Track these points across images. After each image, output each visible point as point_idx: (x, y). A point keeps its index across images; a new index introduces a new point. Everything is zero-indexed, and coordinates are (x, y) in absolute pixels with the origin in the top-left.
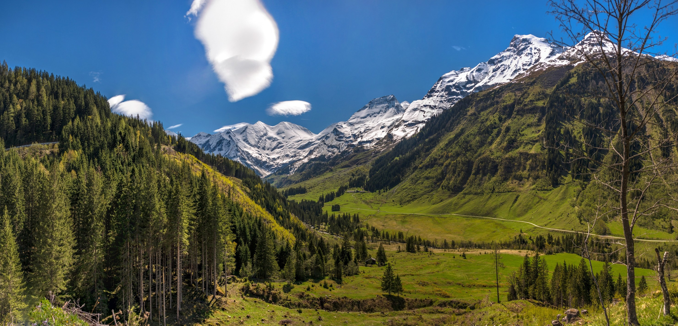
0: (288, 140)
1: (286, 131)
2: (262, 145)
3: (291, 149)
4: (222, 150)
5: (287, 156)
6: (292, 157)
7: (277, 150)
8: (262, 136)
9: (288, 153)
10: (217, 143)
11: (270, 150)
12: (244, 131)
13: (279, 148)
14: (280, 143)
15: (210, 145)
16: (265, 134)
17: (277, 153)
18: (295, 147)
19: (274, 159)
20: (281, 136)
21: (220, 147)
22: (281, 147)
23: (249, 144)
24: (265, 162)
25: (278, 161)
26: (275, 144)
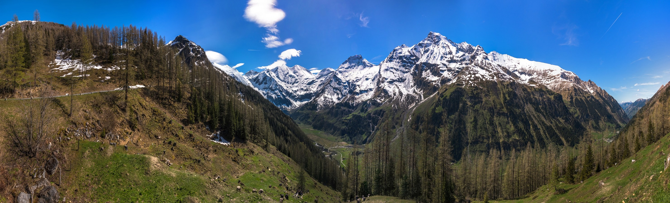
0: (300, 78)
1: (298, 71)
2: (286, 80)
3: (303, 84)
4: (267, 84)
5: (302, 89)
6: (305, 90)
7: (296, 84)
8: (286, 74)
9: (302, 87)
10: (263, 79)
11: (291, 84)
12: (276, 70)
13: (296, 83)
14: (296, 80)
15: (259, 80)
16: (288, 73)
17: (296, 87)
18: (305, 83)
19: (296, 91)
20: (296, 75)
21: (265, 81)
22: (298, 82)
23: (280, 79)
24: (291, 93)
25: (298, 93)
26: (294, 80)
